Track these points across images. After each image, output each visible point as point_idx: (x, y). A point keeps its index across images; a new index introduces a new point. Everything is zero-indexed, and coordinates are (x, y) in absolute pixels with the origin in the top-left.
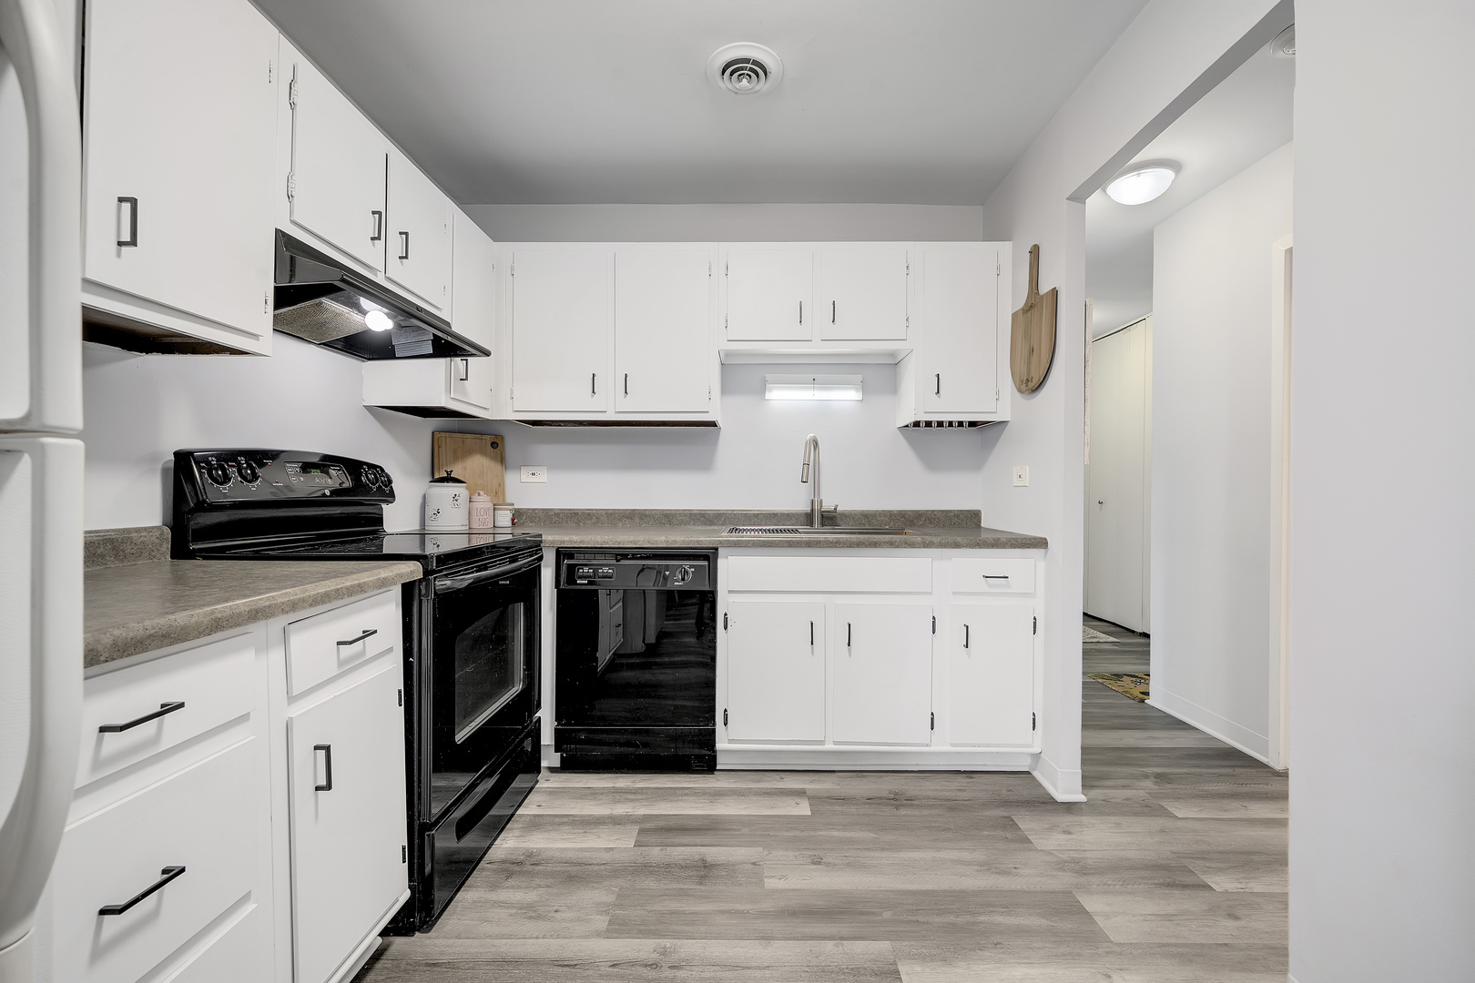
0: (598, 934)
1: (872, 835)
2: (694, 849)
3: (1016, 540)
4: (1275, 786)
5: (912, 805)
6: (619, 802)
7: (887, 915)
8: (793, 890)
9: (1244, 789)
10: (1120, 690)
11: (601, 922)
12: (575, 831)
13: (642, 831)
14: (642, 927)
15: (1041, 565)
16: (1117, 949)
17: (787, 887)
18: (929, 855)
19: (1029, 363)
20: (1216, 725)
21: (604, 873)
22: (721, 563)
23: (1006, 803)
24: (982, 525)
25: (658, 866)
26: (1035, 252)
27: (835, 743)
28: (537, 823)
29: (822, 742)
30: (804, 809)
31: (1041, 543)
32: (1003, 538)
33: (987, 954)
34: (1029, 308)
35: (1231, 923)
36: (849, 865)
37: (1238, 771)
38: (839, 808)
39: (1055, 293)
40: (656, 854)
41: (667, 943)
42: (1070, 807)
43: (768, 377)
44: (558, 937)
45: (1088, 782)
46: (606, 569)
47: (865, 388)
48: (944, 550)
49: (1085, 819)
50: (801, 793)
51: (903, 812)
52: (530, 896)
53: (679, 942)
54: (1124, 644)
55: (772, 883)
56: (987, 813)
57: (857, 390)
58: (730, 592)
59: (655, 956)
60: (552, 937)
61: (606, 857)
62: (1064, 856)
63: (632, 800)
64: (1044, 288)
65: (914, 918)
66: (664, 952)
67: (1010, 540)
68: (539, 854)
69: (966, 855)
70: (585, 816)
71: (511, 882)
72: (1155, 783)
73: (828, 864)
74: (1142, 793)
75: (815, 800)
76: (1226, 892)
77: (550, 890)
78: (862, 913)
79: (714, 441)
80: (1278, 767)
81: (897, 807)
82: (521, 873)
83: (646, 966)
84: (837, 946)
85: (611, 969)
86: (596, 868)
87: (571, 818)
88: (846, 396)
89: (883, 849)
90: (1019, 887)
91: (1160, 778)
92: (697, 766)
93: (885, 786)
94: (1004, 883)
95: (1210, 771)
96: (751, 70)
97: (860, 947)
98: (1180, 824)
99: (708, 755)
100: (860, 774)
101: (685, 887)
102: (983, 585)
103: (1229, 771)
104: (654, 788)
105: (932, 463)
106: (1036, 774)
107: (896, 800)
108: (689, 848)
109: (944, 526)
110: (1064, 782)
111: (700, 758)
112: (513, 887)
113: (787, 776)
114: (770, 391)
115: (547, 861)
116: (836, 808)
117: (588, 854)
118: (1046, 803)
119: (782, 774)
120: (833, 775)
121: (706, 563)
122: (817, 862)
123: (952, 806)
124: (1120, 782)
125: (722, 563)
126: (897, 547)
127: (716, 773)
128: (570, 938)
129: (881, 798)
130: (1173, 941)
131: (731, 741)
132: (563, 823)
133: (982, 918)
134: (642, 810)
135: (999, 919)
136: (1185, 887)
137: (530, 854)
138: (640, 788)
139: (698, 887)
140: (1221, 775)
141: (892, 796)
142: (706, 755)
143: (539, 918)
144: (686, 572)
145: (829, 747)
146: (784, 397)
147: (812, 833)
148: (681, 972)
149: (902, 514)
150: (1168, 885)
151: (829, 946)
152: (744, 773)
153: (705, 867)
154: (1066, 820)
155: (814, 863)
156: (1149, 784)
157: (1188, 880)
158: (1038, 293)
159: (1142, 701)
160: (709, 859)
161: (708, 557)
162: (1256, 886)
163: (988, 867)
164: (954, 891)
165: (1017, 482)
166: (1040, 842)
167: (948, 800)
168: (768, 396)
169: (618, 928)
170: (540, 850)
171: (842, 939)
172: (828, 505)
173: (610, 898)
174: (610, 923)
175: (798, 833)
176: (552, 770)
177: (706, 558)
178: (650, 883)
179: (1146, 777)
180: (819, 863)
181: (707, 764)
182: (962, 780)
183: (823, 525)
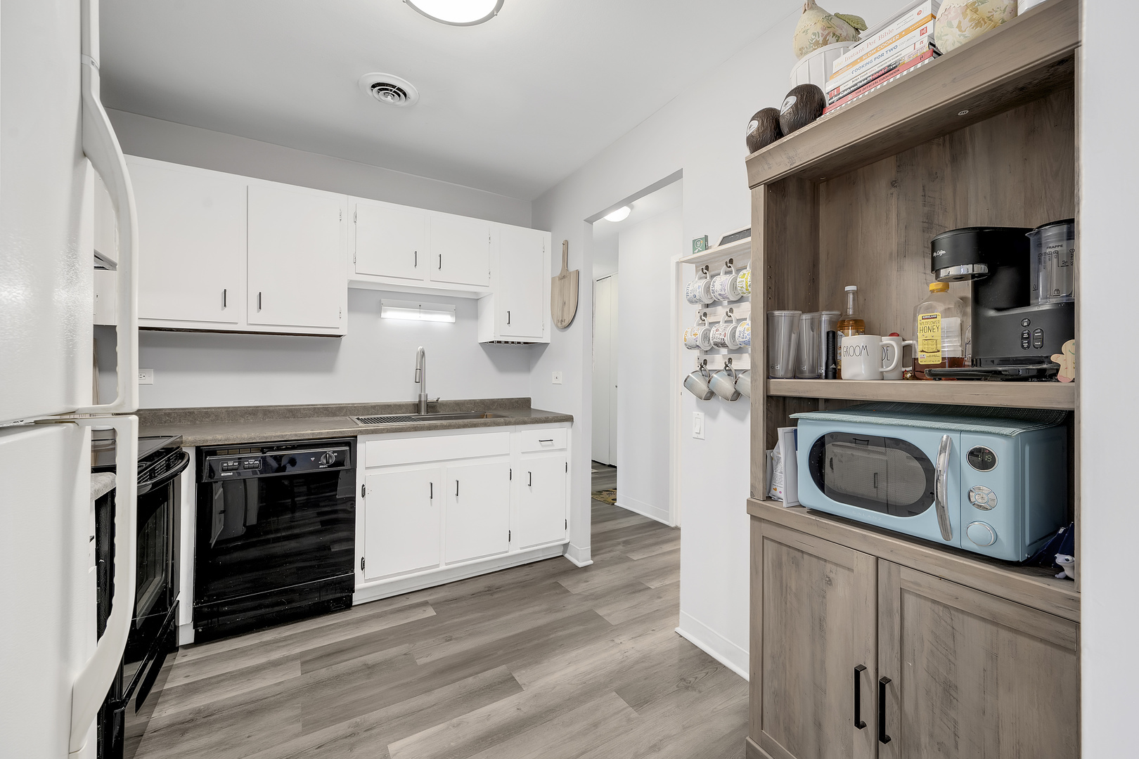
0: (297, 736)
1: (480, 614)
2: (355, 660)
3: (557, 417)
4: (673, 535)
5: (500, 591)
6: (271, 650)
7: (501, 652)
8: (437, 660)
9: (660, 539)
10: (602, 500)
11: (298, 727)
12: (237, 682)
13: (303, 664)
14: (332, 719)
15: (570, 431)
16: (615, 628)
17: (433, 659)
18: (516, 614)
19: (563, 311)
20: (647, 511)
21: (282, 699)
22: (359, 446)
23: (554, 575)
24: (532, 407)
25: (329, 679)
26: (566, 244)
27: (447, 564)
28: (191, 689)
29: (437, 566)
30: (431, 612)
31: (569, 419)
32: (550, 416)
33: (557, 651)
34: (563, 277)
35: (659, 600)
36: (470, 635)
37: (658, 531)
38: (455, 605)
39: (578, 272)
40: (323, 673)
41: (357, 719)
42: (586, 569)
43: (383, 301)
44: (259, 750)
45: (594, 553)
46: (252, 461)
47: (458, 314)
48: (517, 426)
49: (593, 573)
50: (425, 604)
51: (496, 596)
52: (216, 737)
53: (366, 716)
54: (601, 473)
55: (421, 661)
56: (544, 583)
57: (452, 315)
58: (367, 468)
59: (351, 729)
60: (253, 753)
61: (279, 689)
62: (587, 594)
63: (284, 646)
64: (572, 268)
65: (516, 649)
66: (357, 725)
67: (554, 417)
68: (208, 709)
69: (537, 608)
70: (242, 669)
71: (188, 736)
72: (623, 546)
73: (456, 639)
74: (618, 552)
75: (435, 605)
76: (656, 588)
77: (234, 727)
78: (485, 657)
79: (336, 349)
80: (673, 525)
81: (492, 594)
82: (195, 727)
83: (346, 737)
84: (474, 678)
85: (318, 750)
86: (272, 699)
87: (227, 675)
88: (443, 320)
89: (489, 620)
90: (567, 615)
91: (626, 543)
92: (335, 608)
93: (481, 585)
94: (559, 616)
95: (646, 534)
96: (395, 92)
97: (488, 674)
98: (636, 563)
99: (345, 597)
100: (462, 582)
101: (358, 684)
102: (538, 446)
103: (654, 532)
104: (301, 633)
105: (502, 367)
106: (567, 555)
107: (490, 591)
108: (350, 661)
109: (509, 409)
110: (581, 556)
111: (337, 600)
112: (193, 738)
113: (412, 596)
114: (385, 311)
115: (220, 710)
116: (452, 606)
117: (260, 693)
118: (574, 569)
119: (407, 596)
120: (444, 587)
121: (347, 448)
122: (449, 639)
123: (523, 585)
124: (607, 550)
125: (361, 447)
126: (489, 426)
127: (353, 608)
128: (272, 747)
129: (480, 592)
130: (637, 616)
131: (366, 581)
132: (222, 681)
133: (551, 636)
134: (297, 650)
135: (560, 634)
136: (640, 591)
137: (198, 712)
138: (288, 636)
139: (368, 681)
140: (651, 535)
141: (487, 589)
142: (343, 597)
143: (233, 746)
144: (330, 456)
145: (443, 567)
146: (395, 317)
147: (440, 625)
148: (375, 730)
149: (483, 402)
150: (634, 592)
151: (470, 680)
152: (376, 603)
153: (369, 668)
154: (585, 575)
155: (448, 641)
156: (620, 547)
157: (642, 587)
158: (567, 270)
159: (613, 504)
160: (370, 663)
161: (350, 443)
162: (667, 582)
163: (549, 611)
164: (535, 628)
165: (555, 381)
166: (574, 591)
167: (521, 582)
168: (383, 315)
169: (310, 726)
170: (209, 705)
171: (477, 673)
172: (432, 398)
173: (298, 712)
174: (304, 726)
175: (430, 628)
176: (187, 647)
177: (348, 444)
178: (328, 692)
179: (619, 544)
180: (451, 640)
181: (346, 604)
182: (527, 569)
183: (427, 412)
